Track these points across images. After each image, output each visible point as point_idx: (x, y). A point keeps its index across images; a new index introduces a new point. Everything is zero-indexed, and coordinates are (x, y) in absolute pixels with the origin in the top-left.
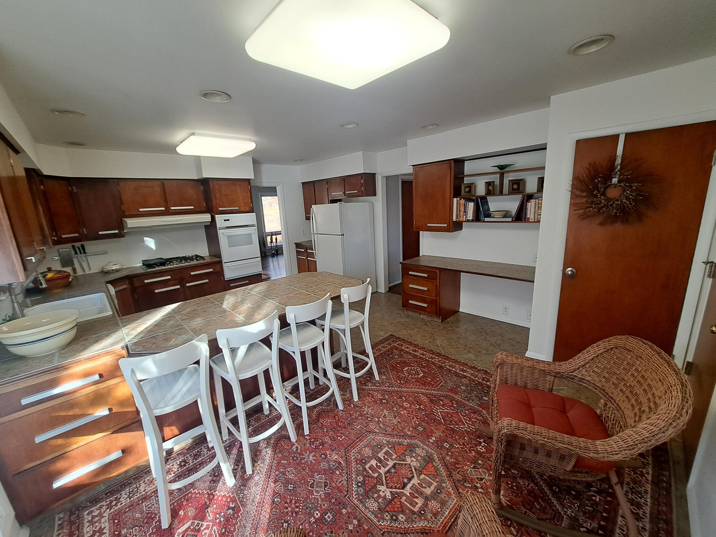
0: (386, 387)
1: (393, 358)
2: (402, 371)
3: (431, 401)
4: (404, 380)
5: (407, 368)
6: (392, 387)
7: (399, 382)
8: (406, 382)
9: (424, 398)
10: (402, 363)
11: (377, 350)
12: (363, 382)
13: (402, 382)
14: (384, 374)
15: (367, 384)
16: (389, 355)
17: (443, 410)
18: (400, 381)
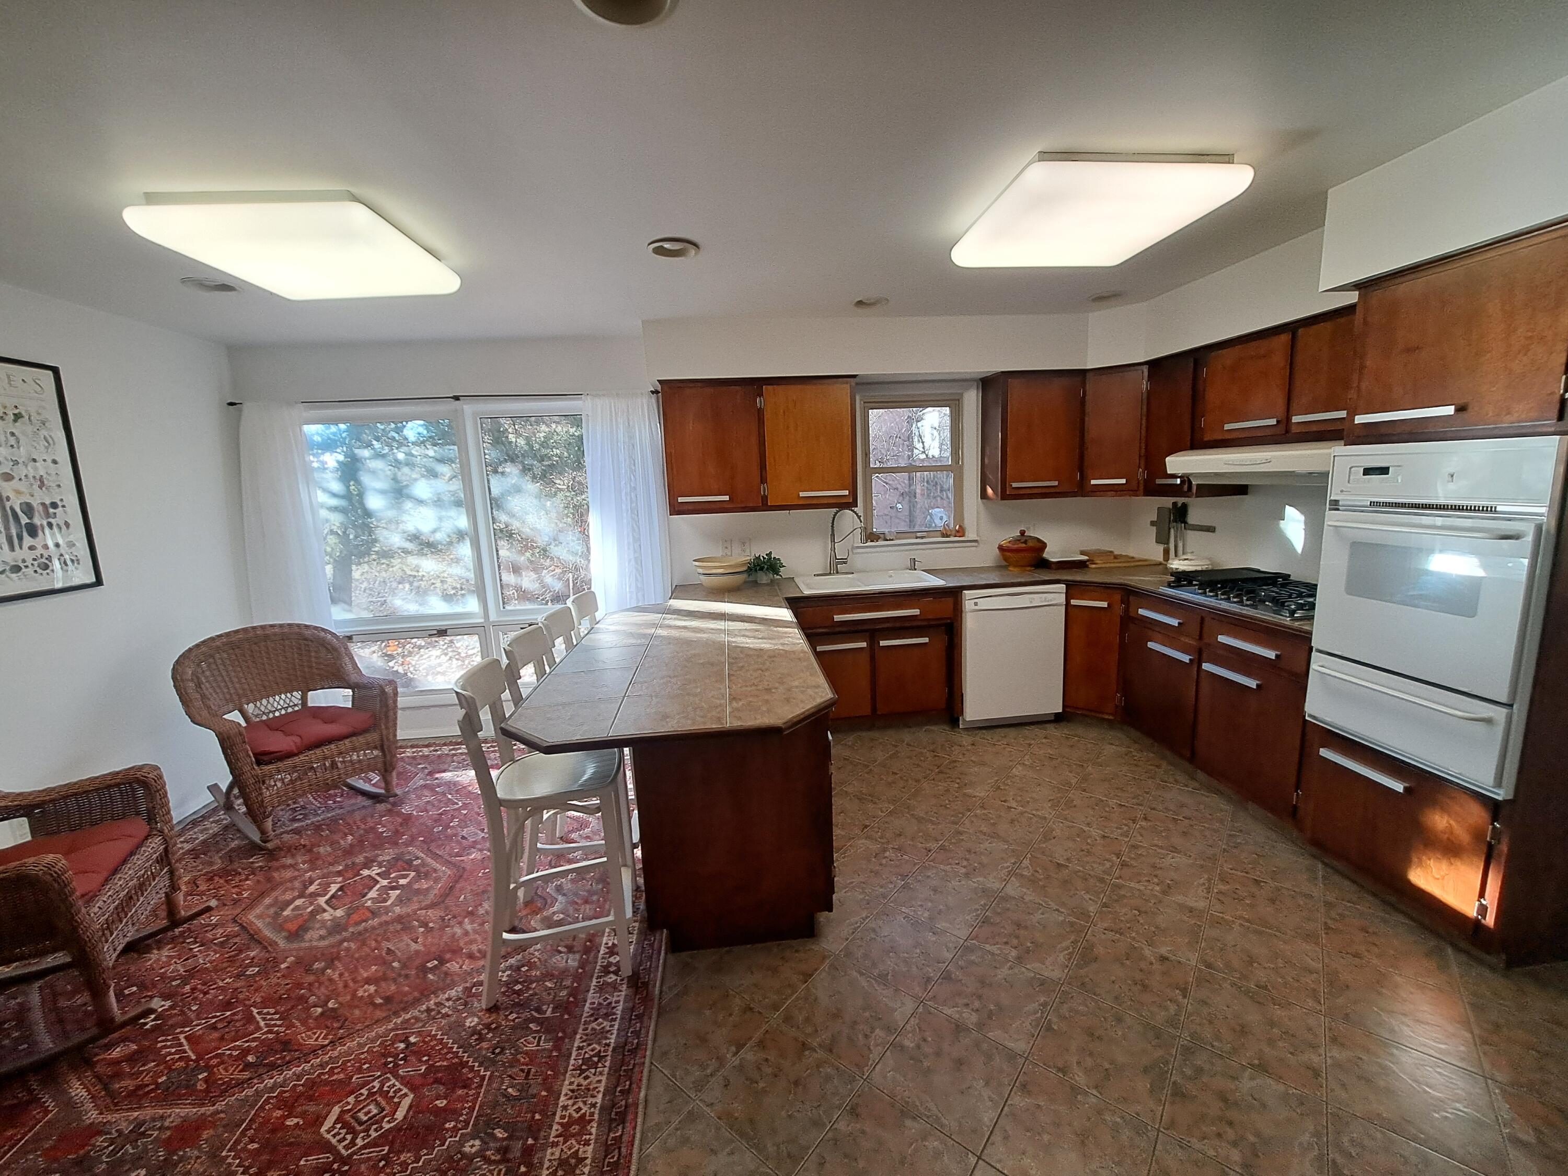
0: (448, 1000)
1: (484, 1129)
2: (413, 1089)
3: (286, 1044)
4: (396, 1056)
5: (400, 1115)
6: (429, 1010)
7: (412, 1039)
8: (384, 1055)
9: (315, 1038)
10: (429, 1128)
11: (583, 1121)
12: (524, 969)
13: (402, 1046)
14: (480, 1033)
15: (509, 972)
16: (510, 1128)
17: (247, 1042)
18: (409, 1045)
